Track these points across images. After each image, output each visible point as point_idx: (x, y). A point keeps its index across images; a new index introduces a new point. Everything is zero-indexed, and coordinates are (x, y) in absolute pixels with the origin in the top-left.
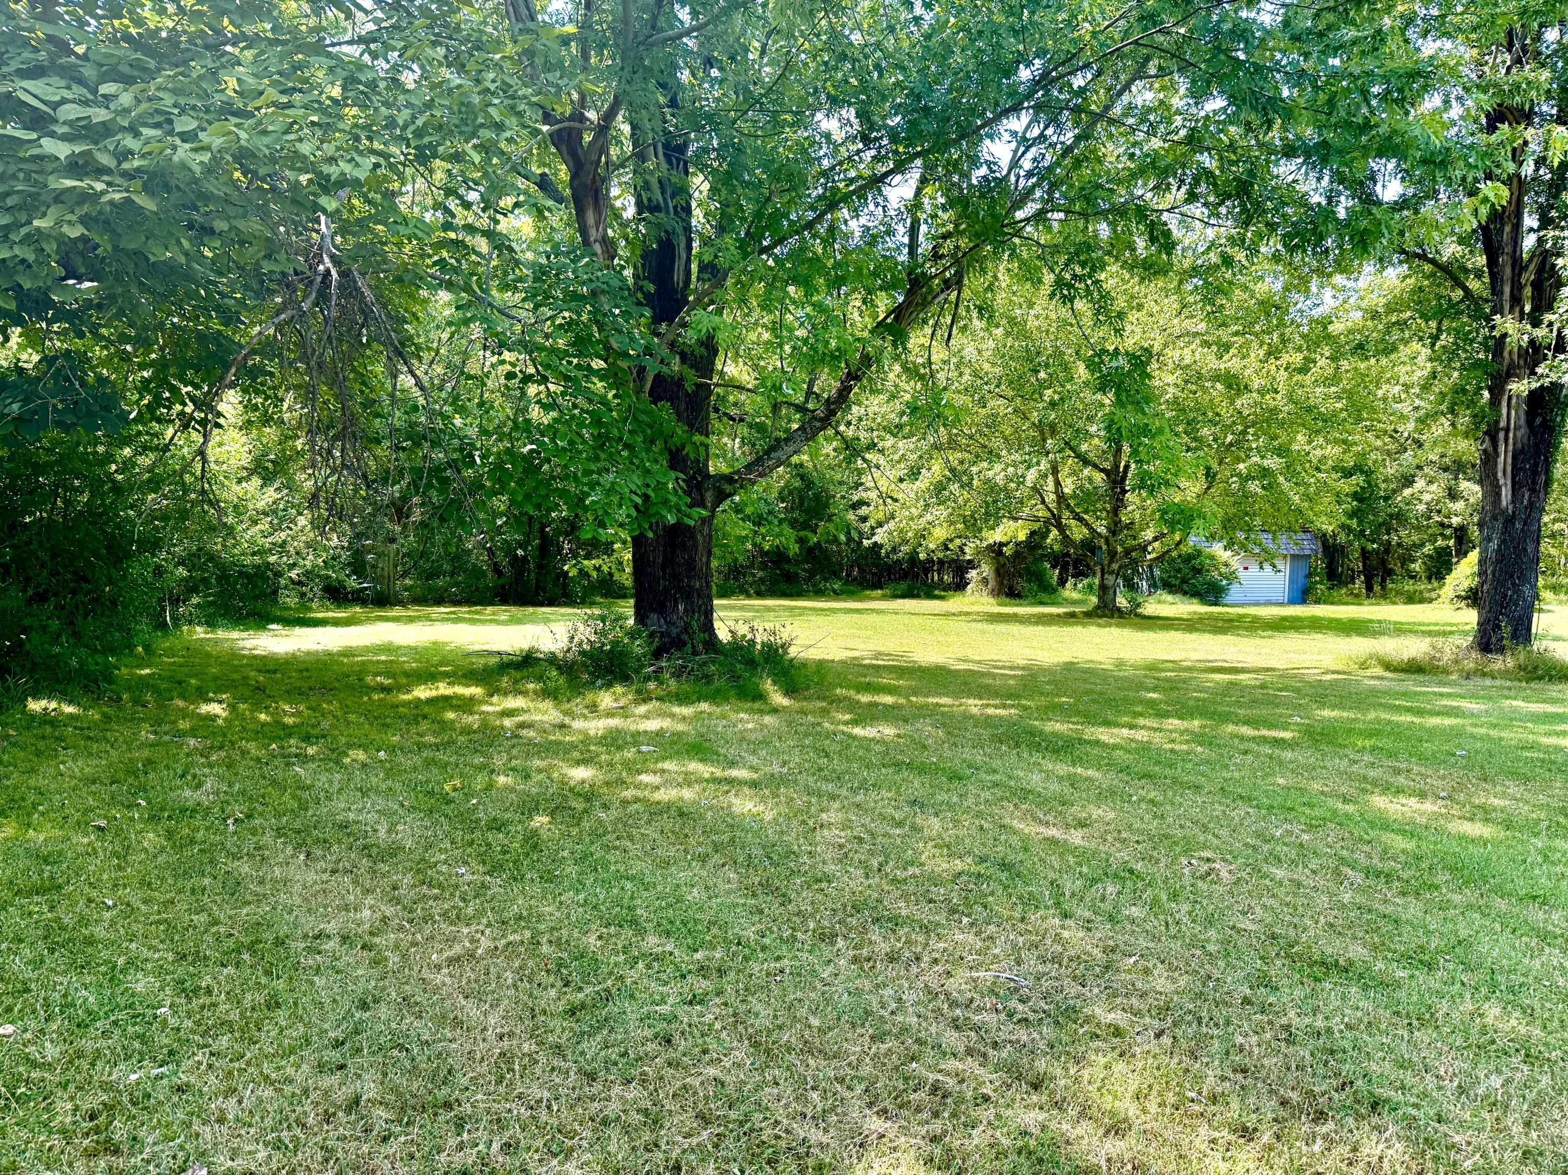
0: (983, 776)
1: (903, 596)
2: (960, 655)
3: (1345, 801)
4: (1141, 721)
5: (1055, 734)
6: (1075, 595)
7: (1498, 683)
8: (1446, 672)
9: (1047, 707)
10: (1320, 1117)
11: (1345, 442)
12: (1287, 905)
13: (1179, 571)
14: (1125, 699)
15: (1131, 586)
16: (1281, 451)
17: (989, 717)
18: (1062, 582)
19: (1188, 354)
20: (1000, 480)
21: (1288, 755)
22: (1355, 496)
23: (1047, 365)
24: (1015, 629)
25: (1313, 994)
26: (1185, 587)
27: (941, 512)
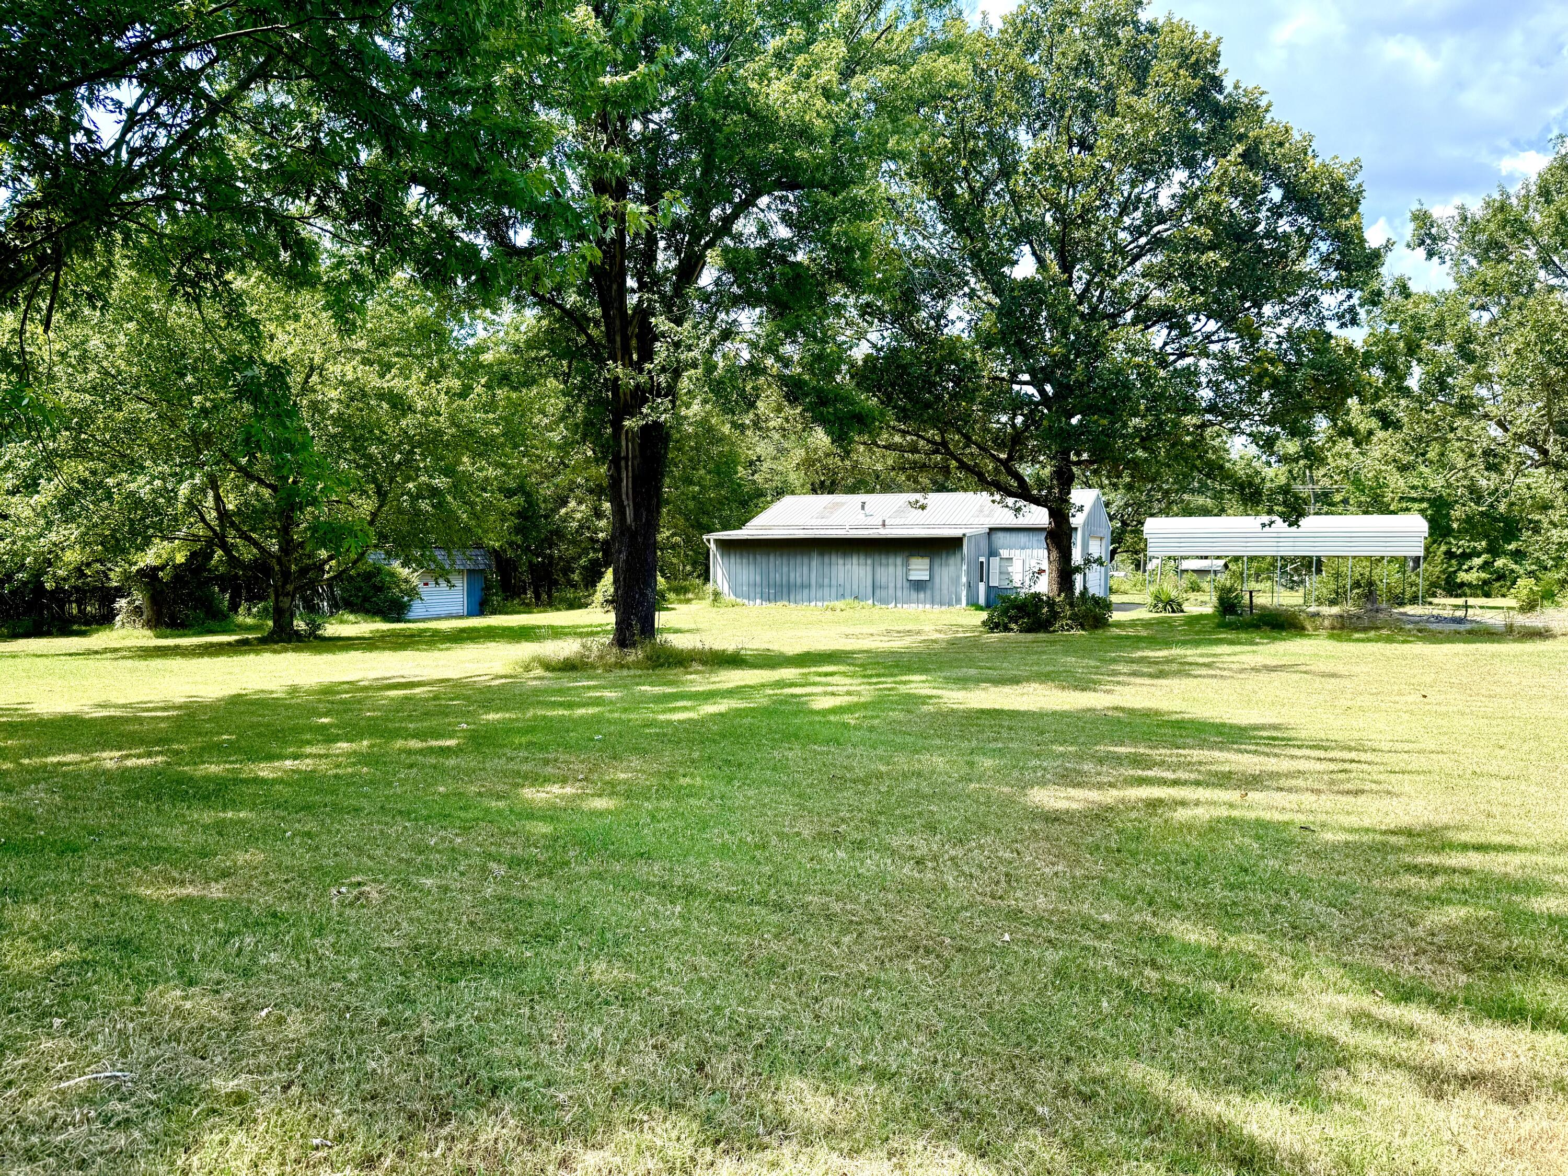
0: (106, 841)
1: (27, 635)
2: (96, 701)
3: (499, 798)
4: (308, 750)
5: (207, 778)
6: (249, 621)
7: (632, 672)
8: (593, 667)
9: (203, 749)
10: (445, 1117)
11: (504, 465)
12: (433, 912)
13: (360, 589)
14: (297, 730)
15: (312, 608)
16: (448, 472)
17: (127, 769)
18: (234, 607)
19: (350, 369)
20: (145, 493)
21: (452, 762)
22: (520, 514)
23: (195, 370)
24: (177, 663)
25: (451, 996)
26: (367, 605)
27: (74, 532)
